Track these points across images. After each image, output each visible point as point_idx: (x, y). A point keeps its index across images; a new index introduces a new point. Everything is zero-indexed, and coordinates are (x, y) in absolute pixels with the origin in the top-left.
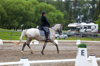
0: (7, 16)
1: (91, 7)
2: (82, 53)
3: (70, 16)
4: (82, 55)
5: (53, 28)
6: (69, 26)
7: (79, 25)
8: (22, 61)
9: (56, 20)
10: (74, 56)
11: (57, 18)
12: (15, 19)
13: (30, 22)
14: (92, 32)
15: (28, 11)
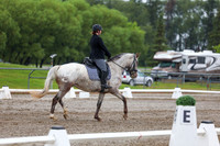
0: (20, 36)
1: (205, 15)
2: (185, 116)
3: (160, 34)
4: (185, 121)
5: (118, 62)
6: (155, 57)
7: (179, 54)
8: (54, 135)
9: (128, 43)
10: (167, 123)
11: (131, 39)
12: (38, 41)
13: (71, 47)
14: (207, 70)
15: (66, 25)
